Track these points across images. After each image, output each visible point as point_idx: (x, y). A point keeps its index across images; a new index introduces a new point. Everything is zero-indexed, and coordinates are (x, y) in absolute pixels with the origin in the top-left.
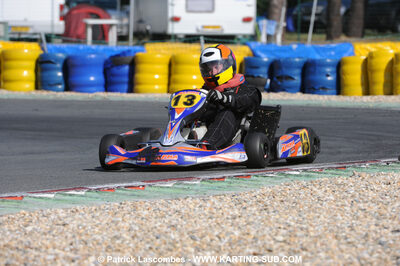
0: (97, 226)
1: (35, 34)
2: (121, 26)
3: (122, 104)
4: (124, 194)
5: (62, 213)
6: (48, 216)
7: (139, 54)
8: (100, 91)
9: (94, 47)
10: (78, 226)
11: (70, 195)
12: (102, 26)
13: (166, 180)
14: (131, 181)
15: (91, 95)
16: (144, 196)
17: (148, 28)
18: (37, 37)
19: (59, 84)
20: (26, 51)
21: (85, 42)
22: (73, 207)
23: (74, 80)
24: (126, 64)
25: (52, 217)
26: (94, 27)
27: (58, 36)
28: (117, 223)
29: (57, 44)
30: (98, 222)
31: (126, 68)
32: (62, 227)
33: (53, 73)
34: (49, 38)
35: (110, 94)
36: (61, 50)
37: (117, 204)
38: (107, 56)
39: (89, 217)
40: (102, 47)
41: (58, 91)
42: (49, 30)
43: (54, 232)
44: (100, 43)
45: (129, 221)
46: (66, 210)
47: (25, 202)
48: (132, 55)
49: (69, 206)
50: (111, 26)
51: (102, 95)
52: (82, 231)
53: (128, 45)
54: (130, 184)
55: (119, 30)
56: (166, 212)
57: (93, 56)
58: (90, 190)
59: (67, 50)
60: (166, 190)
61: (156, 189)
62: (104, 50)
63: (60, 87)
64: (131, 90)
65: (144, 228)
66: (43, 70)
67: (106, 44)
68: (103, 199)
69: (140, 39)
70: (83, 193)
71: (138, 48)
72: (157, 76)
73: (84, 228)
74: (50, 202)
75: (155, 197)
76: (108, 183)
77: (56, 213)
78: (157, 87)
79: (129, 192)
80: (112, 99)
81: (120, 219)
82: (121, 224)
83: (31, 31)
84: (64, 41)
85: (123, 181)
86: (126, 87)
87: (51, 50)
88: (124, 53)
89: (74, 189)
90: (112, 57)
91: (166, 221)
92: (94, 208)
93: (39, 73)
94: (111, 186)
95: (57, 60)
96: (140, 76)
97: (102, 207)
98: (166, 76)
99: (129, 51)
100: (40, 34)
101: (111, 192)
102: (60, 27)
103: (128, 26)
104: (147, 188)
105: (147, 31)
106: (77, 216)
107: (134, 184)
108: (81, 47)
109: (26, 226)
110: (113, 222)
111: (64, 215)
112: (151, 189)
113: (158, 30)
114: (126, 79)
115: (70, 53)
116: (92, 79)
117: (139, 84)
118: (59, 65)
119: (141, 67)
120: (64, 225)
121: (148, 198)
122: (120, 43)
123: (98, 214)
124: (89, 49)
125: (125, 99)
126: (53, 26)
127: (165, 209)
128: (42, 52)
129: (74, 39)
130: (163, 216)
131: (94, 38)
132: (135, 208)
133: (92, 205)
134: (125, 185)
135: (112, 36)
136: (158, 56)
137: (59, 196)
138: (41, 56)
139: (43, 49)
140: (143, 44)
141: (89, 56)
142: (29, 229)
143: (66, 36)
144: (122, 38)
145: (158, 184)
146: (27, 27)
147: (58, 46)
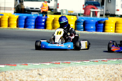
0: (92, 72)
1: (75, 13)
2: (101, 12)
3: (101, 35)
4: (101, 63)
5: (82, 68)
6: (78, 68)
7: (107, 20)
8: (94, 31)
9: (93, 18)
10: (87, 72)
11: (85, 62)
12: (95, 12)
13: (114, 59)
14: (103, 59)
15: (91, 32)
16: (107, 64)
17: (110, 12)
18: (76, 14)
19: (82, 29)
20: (72, 18)
21: (90, 16)
22: (85, 66)
23: (87, 28)
24: (102, 23)
25: (79, 69)
26: (93, 12)
27: (82, 14)
28: (98, 71)
29: (82, 16)
30: (93, 71)
31: (102, 25)
32: (82, 72)
33: (80, 25)
34: (79, 15)
35: (97, 32)
36: (83, 19)
37: (99, 66)
38: (97, 21)
39: (90, 69)
40: (95, 18)
41: (82, 31)
42: (79, 12)
43: (79, 73)
44: (95, 17)
45: (102, 71)
46: (83, 67)
47: (71, 64)
48: (104, 21)
49: (84, 66)
50: (98, 12)
51: (95, 32)
52: (88, 73)
53: (103, 18)
54: (103, 60)
55: (101, 13)
56: (114, 69)
57: (92, 21)
58: (91, 61)
59: (84, 18)
60: (114, 62)
61: (111, 62)
62: (96, 19)
63: (82, 30)
64: (104, 31)
65: (107, 73)
66: (77, 24)
67: (97, 17)
68: (94, 64)
69: (107, 16)
70: (88, 62)
71: (106, 18)
72: (112, 27)
73: (89, 72)
74: (79, 64)
75: (110, 64)
76: (96, 59)
77: (80, 68)
78: (111, 31)
79: (102, 62)
80: (98, 34)
81: (99, 70)
82: (100, 72)
83: (74, 12)
84: (84, 16)
85: (101, 59)
86: (102, 30)
87: (80, 18)
88: (102, 20)
89: (86, 61)
90: (98, 21)
91: (114, 71)
92: (92, 67)
93: (76, 25)
94: (97, 60)
95: (82, 21)
96: (107, 27)
97: (94, 66)
98: (114, 27)
99: (103, 19)
100: (77, 13)
101: (97, 62)
102: (83, 11)
103: (103, 12)
104: (108, 61)
105: (109, 14)
106: (87, 69)
107: (104, 60)
108: (89, 18)
109: (71, 71)
110: (97, 71)
111: (83, 68)
112: (109, 61)
113: (112, 13)
114: (102, 28)
115: (85, 19)
116: (92, 27)
117: (106, 29)
118: (82, 23)
119: (107, 24)
120: (83, 71)
121: (108, 64)
122: (101, 17)
123: (93, 68)
124: (91, 18)
125: (102, 34)
126: (80, 11)
127: (113, 68)
128: (77, 19)
129: (87, 15)
130: (113, 70)
131: (93, 15)
132: (104, 67)
133: (91, 66)
134: (101, 60)
135: (98, 15)
136: (112, 21)
137: (81, 63)
138: (77, 20)
139: (77, 18)
140: (108, 17)
141: (91, 21)
142: (72, 72)
143: (84, 14)
144: (101, 15)
145: (111, 60)
146: (73, 11)
147: (82, 17)
